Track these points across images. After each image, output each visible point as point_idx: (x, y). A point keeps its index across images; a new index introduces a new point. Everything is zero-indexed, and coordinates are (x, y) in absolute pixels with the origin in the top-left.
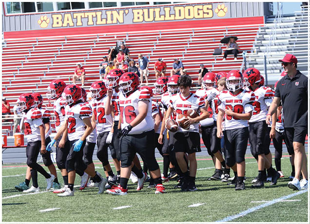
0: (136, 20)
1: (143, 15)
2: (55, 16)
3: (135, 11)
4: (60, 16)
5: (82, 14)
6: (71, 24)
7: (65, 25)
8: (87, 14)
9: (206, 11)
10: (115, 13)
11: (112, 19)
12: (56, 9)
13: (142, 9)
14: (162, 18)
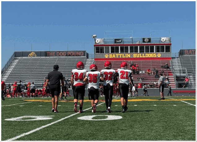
0: (134, 57)
1: (136, 56)
2: (110, 55)
3: (134, 54)
4: (111, 55)
5: (118, 55)
6: (115, 57)
7: (113, 57)
8: (119, 54)
9: (154, 55)
10: (128, 54)
11: (127, 56)
12: (110, 53)
13: (136, 54)
14: (142, 57)
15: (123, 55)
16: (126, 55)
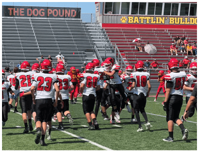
0: (171, 23)
1: (174, 20)
2: (130, 17)
3: (171, 18)
4: (132, 17)
5: (144, 18)
6: (138, 22)
7: (135, 22)
8: (146, 18)
10: (160, 18)
11: (159, 21)
12: (130, 14)
13: (174, 17)
14: (184, 23)
15: (152, 18)
16: (157, 18)
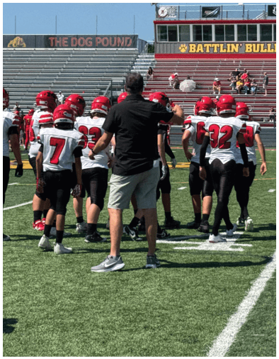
0: (247, 51)
1: (252, 48)
2: (191, 45)
3: (247, 45)
4: (194, 45)
5: (210, 45)
6: (202, 51)
7: (198, 51)
8: (213, 45)
10: (233, 45)
11: (231, 50)
12: (191, 40)
13: (252, 43)
14: (265, 51)
15: (222, 45)
16: (229, 45)
